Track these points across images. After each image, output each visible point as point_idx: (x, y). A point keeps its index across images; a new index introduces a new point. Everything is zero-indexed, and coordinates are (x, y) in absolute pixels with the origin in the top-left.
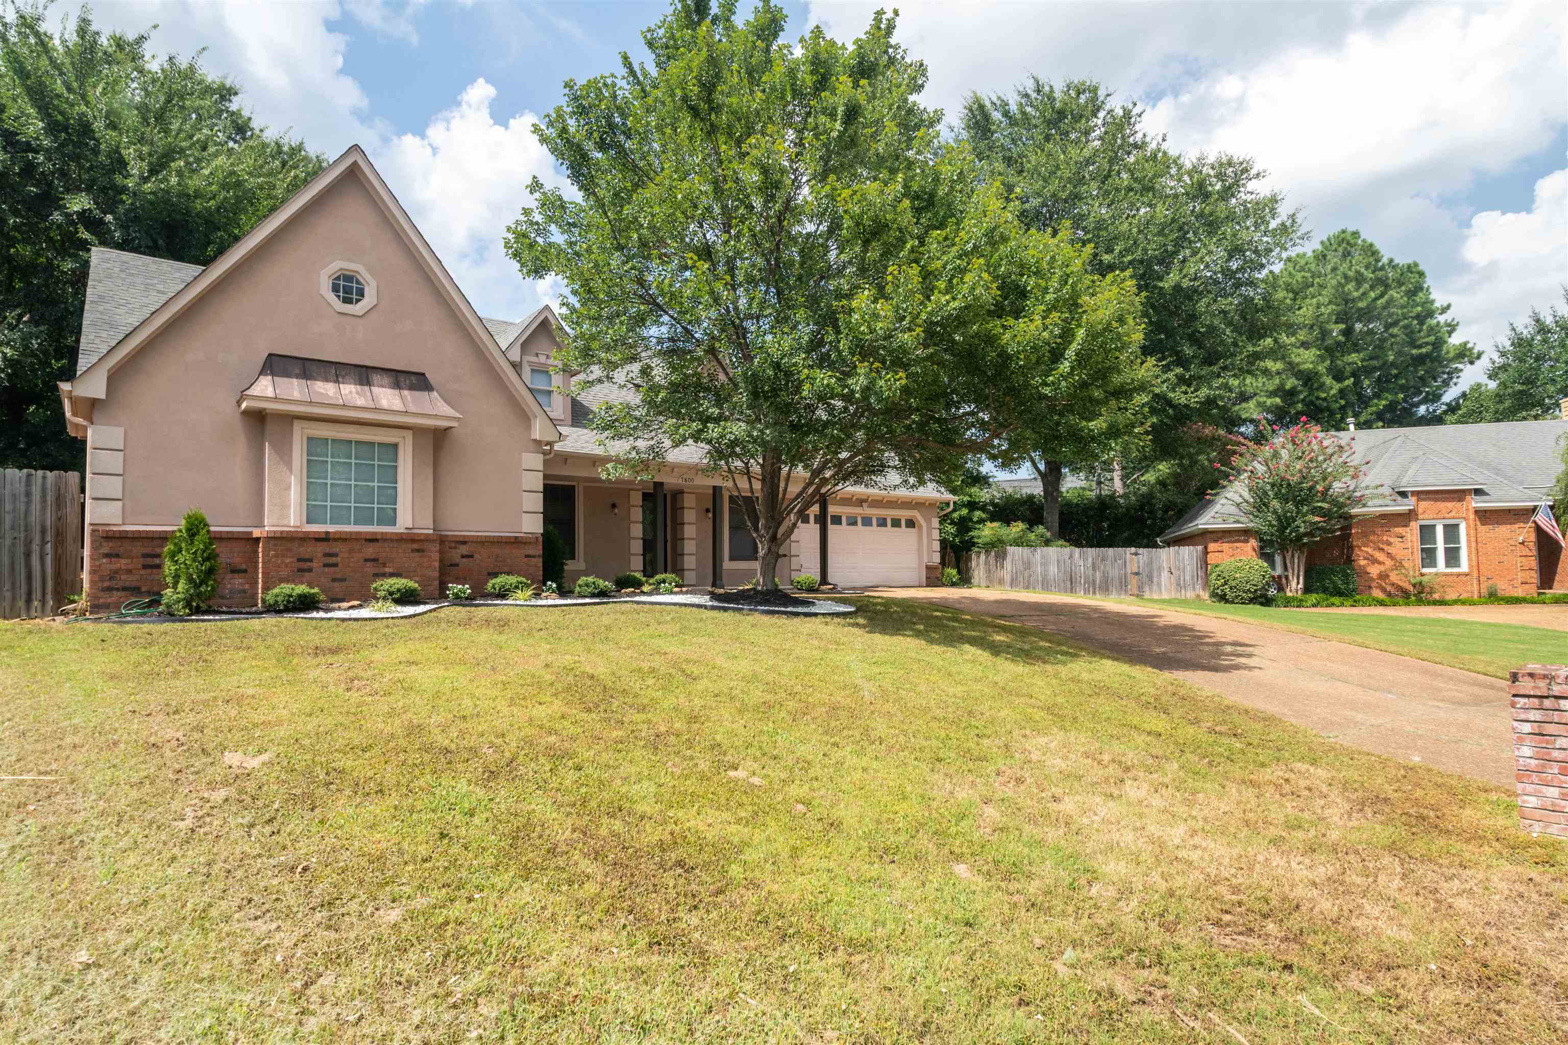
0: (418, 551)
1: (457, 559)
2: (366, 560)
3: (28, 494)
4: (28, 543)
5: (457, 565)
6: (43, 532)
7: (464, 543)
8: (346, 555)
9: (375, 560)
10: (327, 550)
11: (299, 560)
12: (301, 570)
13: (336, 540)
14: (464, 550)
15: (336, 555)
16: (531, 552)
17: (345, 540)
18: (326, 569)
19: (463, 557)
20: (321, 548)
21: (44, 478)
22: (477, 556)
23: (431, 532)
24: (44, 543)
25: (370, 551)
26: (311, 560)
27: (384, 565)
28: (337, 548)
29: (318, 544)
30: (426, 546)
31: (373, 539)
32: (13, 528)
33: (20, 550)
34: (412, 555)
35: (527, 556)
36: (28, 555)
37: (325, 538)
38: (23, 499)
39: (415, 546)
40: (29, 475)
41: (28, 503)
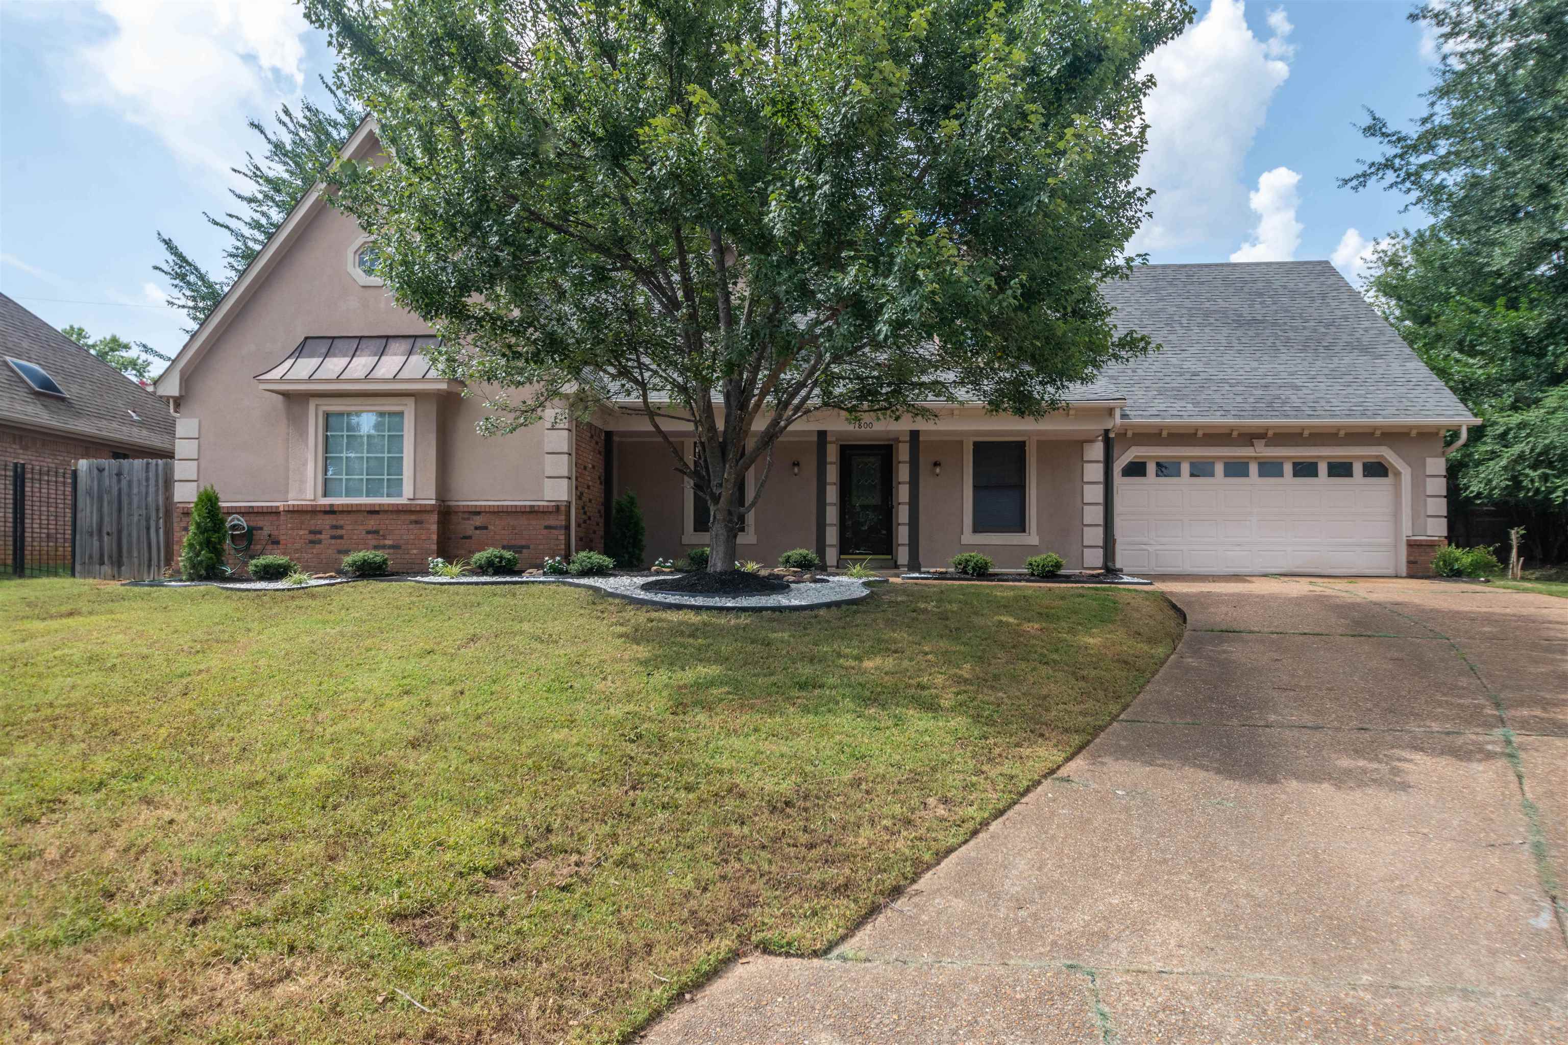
0: (416, 522)
1: (470, 532)
2: (368, 532)
3: (147, 480)
4: (148, 520)
5: (470, 537)
6: (157, 510)
7: (479, 513)
8: (349, 527)
9: (376, 532)
10: (334, 523)
11: (311, 532)
12: (311, 542)
13: (342, 512)
14: (478, 521)
15: (341, 527)
16: (552, 522)
17: (349, 512)
18: (333, 541)
19: (476, 528)
20: (329, 520)
21: (157, 465)
22: (491, 527)
23: (433, 502)
24: (158, 518)
25: (372, 523)
26: (320, 533)
27: (384, 537)
28: (341, 520)
29: (327, 517)
30: (424, 517)
31: (373, 511)
32: (139, 507)
33: (144, 523)
34: (411, 526)
35: (547, 527)
36: (148, 529)
37: (331, 511)
38: (144, 483)
39: (413, 517)
40: (148, 464)
41: (147, 486)
